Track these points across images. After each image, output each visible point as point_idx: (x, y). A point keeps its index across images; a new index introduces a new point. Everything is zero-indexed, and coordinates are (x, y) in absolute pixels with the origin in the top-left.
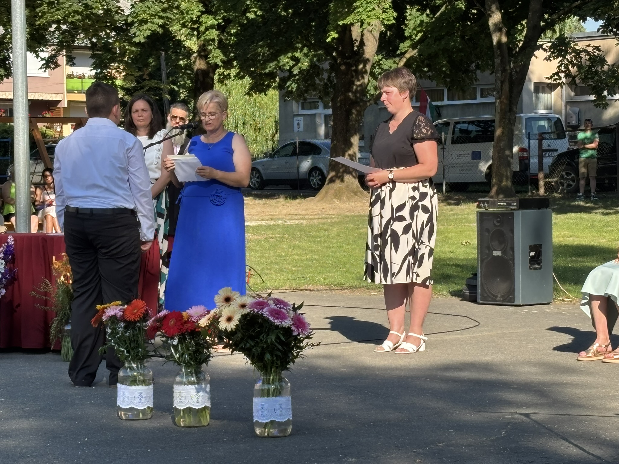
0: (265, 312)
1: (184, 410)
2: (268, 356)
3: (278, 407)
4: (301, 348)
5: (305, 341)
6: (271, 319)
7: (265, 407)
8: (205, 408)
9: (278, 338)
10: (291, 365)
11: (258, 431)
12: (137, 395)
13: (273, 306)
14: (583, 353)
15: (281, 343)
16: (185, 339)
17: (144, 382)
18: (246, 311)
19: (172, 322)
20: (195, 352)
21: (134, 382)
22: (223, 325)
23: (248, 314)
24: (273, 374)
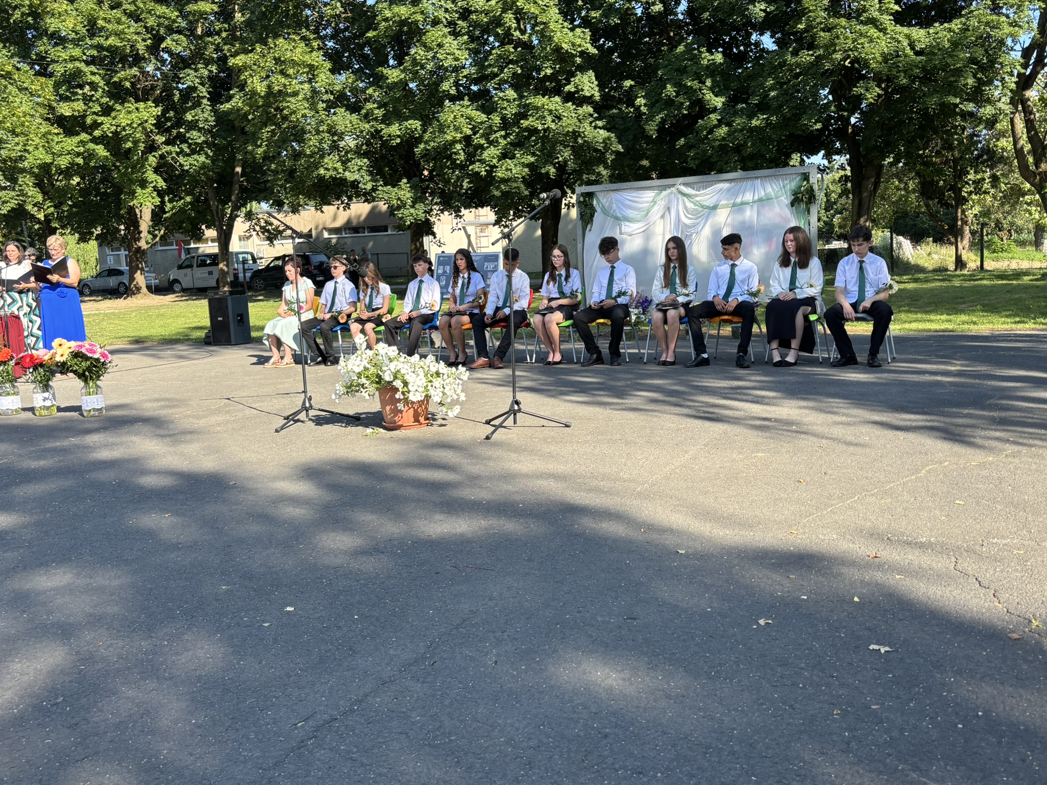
0: (83, 350)
1: (40, 408)
2: (87, 373)
3: (95, 400)
4: (107, 369)
5: (109, 365)
6: (87, 353)
7: (89, 401)
8: (53, 406)
9: (92, 363)
10: (101, 378)
11: (85, 414)
12: (11, 401)
13: (87, 346)
14: (266, 364)
15: (95, 366)
16: (37, 368)
17: (14, 394)
18: (71, 350)
19: (28, 360)
20: (44, 375)
21: (8, 394)
22: (58, 359)
23: (73, 352)
24: (91, 384)
